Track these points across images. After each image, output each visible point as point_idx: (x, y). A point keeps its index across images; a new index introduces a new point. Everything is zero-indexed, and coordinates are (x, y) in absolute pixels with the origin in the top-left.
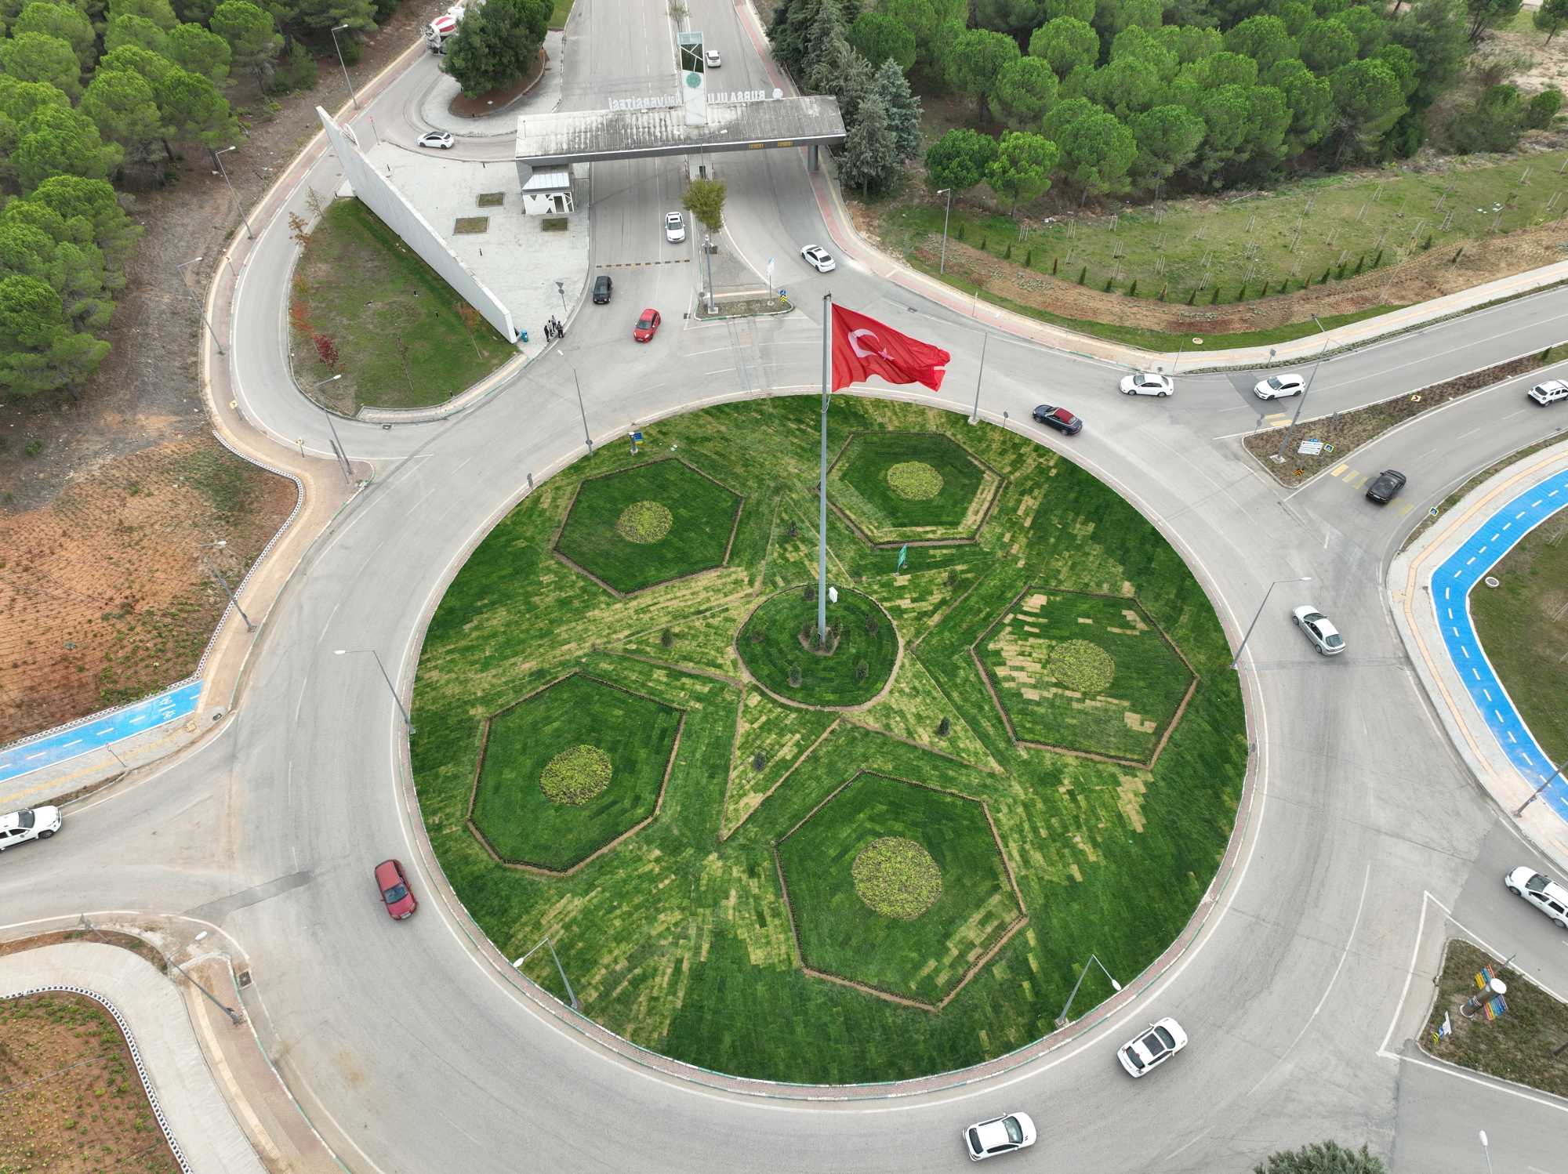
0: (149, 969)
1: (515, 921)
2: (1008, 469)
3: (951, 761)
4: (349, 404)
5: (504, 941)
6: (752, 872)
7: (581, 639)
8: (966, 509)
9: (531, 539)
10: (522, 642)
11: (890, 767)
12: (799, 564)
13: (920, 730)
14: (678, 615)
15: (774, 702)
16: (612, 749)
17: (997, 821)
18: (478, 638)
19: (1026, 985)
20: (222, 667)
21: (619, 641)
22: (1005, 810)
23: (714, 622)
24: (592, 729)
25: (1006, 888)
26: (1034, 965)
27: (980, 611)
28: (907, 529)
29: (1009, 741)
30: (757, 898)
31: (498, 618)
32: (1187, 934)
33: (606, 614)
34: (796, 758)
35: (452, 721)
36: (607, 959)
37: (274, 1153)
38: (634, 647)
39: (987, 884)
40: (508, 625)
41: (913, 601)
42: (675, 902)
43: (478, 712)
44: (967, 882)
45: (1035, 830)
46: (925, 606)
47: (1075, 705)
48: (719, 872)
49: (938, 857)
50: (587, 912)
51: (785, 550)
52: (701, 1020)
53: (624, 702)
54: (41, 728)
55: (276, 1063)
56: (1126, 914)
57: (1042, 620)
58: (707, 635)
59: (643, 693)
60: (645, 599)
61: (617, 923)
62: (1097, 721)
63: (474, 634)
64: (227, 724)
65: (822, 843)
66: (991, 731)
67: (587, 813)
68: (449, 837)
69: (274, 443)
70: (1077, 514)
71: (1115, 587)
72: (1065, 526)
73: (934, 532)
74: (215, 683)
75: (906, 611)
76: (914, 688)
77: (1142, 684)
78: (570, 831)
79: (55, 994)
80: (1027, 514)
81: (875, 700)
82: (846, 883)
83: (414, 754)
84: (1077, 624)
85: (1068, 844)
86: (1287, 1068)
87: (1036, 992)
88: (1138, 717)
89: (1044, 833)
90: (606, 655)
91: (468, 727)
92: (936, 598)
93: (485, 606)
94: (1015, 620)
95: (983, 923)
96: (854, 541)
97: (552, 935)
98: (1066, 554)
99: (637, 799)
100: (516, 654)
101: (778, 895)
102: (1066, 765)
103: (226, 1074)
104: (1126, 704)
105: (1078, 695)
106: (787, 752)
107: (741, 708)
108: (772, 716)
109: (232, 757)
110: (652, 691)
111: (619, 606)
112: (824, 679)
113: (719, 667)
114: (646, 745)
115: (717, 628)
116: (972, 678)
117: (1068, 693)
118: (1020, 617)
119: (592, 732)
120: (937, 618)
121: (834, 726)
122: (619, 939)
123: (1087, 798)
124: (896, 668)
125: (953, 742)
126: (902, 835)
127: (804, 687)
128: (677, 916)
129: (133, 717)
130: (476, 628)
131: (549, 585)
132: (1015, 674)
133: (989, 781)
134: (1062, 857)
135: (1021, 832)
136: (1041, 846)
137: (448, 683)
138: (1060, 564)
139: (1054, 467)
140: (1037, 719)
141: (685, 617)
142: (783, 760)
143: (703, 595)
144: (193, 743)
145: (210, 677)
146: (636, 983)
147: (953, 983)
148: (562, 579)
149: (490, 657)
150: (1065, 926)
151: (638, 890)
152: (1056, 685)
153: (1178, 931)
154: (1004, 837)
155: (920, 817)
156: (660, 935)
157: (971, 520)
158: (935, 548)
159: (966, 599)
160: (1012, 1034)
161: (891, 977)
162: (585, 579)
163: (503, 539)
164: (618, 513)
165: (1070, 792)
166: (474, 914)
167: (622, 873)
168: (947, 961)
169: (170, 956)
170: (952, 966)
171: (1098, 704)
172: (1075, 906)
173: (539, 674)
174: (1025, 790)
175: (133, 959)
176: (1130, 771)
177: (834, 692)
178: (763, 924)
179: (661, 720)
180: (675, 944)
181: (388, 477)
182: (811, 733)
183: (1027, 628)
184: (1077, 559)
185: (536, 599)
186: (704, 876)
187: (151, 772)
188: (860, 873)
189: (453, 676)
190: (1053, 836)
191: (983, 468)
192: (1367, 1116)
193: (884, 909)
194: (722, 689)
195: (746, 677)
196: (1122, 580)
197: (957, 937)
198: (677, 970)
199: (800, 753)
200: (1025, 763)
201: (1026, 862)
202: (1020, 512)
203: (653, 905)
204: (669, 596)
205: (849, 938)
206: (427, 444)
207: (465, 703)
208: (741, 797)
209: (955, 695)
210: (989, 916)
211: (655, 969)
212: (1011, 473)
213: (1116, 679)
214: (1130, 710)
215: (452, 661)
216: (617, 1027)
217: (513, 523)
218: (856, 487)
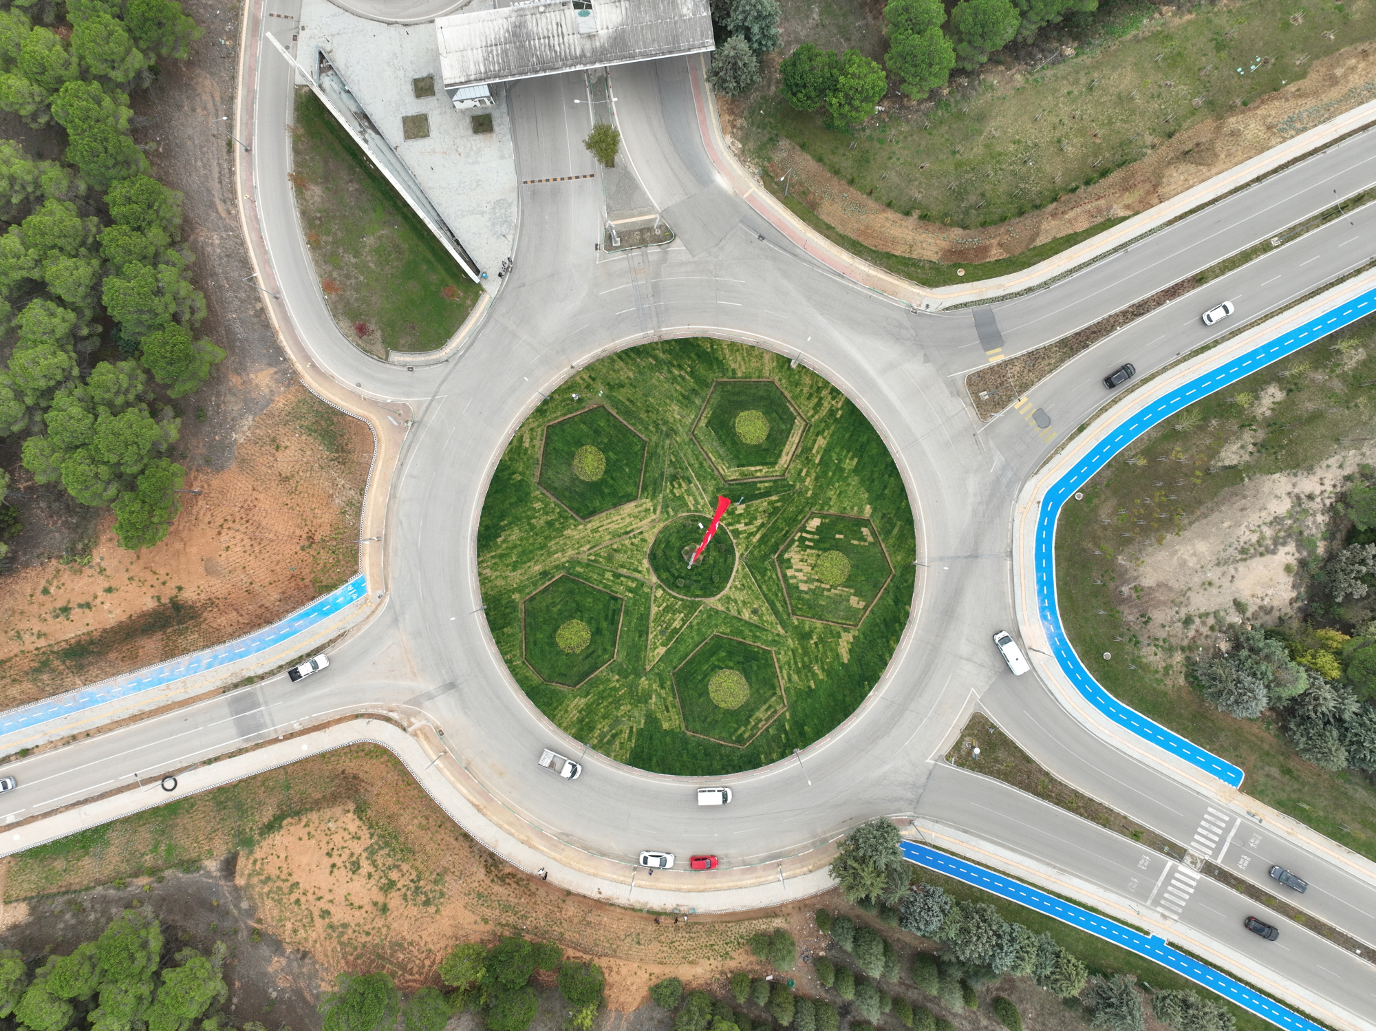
0: (400, 731)
1: (556, 708)
2: (811, 412)
3: (759, 627)
4: (379, 347)
5: (552, 717)
6: (662, 687)
7: (563, 551)
8: (781, 451)
9: (522, 474)
10: (531, 552)
11: (728, 631)
12: (681, 498)
13: (744, 610)
14: (616, 535)
15: (670, 595)
16: (589, 622)
17: (778, 660)
18: (507, 548)
19: (783, 736)
20: (372, 565)
21: (585, 554)
22: (783, 653)
23: (636, 541)
24: (578, 610)
25: (779, 693)
26: (787, 727)
27: (782, 530)
28: (745, 469)
29: (788, 615)
30: (665, 699)
31: (515, 535)
32: (857, 711)
33: (575, 533)
34: (681, 627)
35: (504, 602)
36: (599, 726)
37: (477, 803)
38: (593, 558)
39: (771, 692)
40: (521, 540)
41: (746, 524)
42: (627, 701)
43: (516, 596)
44: (761, 692)
45: (796, 663)
46: (752, 528)
47: (826, 593)
48: (647, 687)
49: (748, 679)
50: (588, 706)
51: (674, 487)
52: (642, 752)
53: (592, 593)
54: (294, 609)
55: (466, 768)
56: (832, 704)
57: (816, 537)
58: (632, 551)
59: (600, 587)
60: (595, 522)
61: (602, 710)
62: (835, 602)
63: (504, 546)
64: (387, 600)
65: (694, 673)
66: (781, 609)
67: (581, 657)
68: (517, 665)
69: (343, 388)
70: (848, 452)
71: (861, 510)
72: (840, 461)
73: (761, 470)
74: (372, 576)
75: (740, 533)
76: (743, 585)
77: (863, 578)
78: (574, 666)
79: (364, 744)
80: (818, 452)
81: (722, 593)
82: (705, 693)
83: (489, 622)
84: (835, 539)
85: (811, 670)
86: (887, 767)
87: (788, 739)
88: (856, 599)
89: (800, 665)
90: (579, 563)
91: (512, 605)
92: (758, 522)
93: (506, 525)
94: (801, 537)
95: (767, 710)
96: (713, 478)
97: (574, 715)
98: (837, 485)
99: (605, 650)
100: (529, 560)
101: (674, 697)
102: (815, 628)
103: (448, 773)
104: (852, 591)
105: (828, 587)
106: (677, 624)
107: (653, 598)
108: (669, 603)
109: (396, 621)
110: (606, 586)
111: (581, 527)
112: (695, 581)
113: (640, 572)
114: (606, 620)
115: (637, 546)
116: (774, 576)
117: (823, 586)
118: (804, 535)
119: (578, 611)
120: (758, 536)
121: (701, 608)
122: (604, 717)
123: (823, 646)
124: (734, 573)
125: (760, 617)
126: (732, 668)
127: (685, 586)
128: (629, 707)
129: (337, 598)
130: (504, 541)
131: (539, 510)
132: (797, 574)
133: (776, 638)
134: (807, 676)
135: (789, 665)
136: (798, 672)
137: (496, 578)
138: (832, 493)
139: (840, 409)
140: (805, 602)
141: (619, 536)
142: (675, 628)
143: (628, 520)
144: (373, 612)
145: (368, 572)
146: (614, 736)
147: (751, 737)
148: (546, 506)
149: (517, 561)
150: (804, 709)
151: (610, 695)
152: (818, 580)
153: (854, 710)
154: (781, 668)
155: (741, 659)
156: (622, 716)
157: (784, 460)
158: (761, 482)
159: (776, 521)
160: (775, 756)
161: (724, 735)
162: (559, 506)
163: (506, 473)
164: (571, 455)
165: (816, 643)
166: (536, 705)
167: (601, 687)
168: (749, 727)
169: (405, 724)
170: (751, 729)
171: (838, 592)
172: (809, 700)
173: (544, 574)
174: (794, 642)
175: (390, 726)
176: (846, 630)
177: (701, 589)
178: (668, 711)
179: (612, 605)
180: (629, 720)
181: (423, 416)
182: (689, 613)
183: (807, 543)
184: (843, 489)
185: (534, 521)
186: (640, 688)
187: (359, 630)
188: (711, 688)
189: (498, 573)
190: (805, 667)
191: (795, 414)
192: (914, 785)
193: (723, 705)
194: (642, 585)
195: (654, 579)
196: (867, 503)
197: (754, 717)
198: (631, 731)
199: (684, 624)
200: (796, 627)
201: (790, 680)
202: (814, 451)
203: (617, 703)
204: (609, 521)
205: (706, 718)
206: (440, 385)
207: (509, 591)
208: (655, 649)
209: (764, 587)
210: (770, 707)
211: (621, 731)
212: (813, 416)
213: (850, 576)
214: (854, 595)
215: (495, 563)
216: (608, 755)
217: (510, 459)
218: (717, 433)
